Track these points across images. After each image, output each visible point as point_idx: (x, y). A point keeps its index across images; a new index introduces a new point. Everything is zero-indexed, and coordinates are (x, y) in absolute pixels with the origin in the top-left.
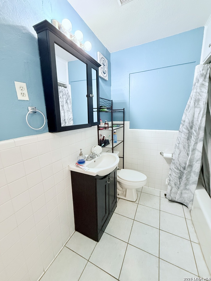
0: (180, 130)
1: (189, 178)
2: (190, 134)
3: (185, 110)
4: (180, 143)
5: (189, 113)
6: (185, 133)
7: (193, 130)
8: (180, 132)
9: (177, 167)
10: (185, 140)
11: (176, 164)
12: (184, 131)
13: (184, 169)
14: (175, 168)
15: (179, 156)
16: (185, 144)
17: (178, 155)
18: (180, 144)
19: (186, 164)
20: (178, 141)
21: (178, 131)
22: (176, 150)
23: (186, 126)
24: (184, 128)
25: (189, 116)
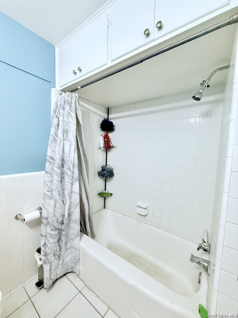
0: (47, 171)
1: (69, 232)
2: (62, 174)
3: (50, 141)
4: (54, 189)
5: (59, 147)
6: (58, 174)
7: (65, 168)
8: (48, 173)
9: (54, 226)
10: (59, 183)
11: (52, 223)
12: (56, 172)
13: (62, 223)
14: (52, 230)
15: (55, 209)
16: (60, 189)
17: (53, 209)
18: (53, 191)
19: (64, 216)
20: (47, 187)
21: (44, 172)
22: (46, 201)
23: (58, 164)
24: (57, 167)
25: (59, 151)
